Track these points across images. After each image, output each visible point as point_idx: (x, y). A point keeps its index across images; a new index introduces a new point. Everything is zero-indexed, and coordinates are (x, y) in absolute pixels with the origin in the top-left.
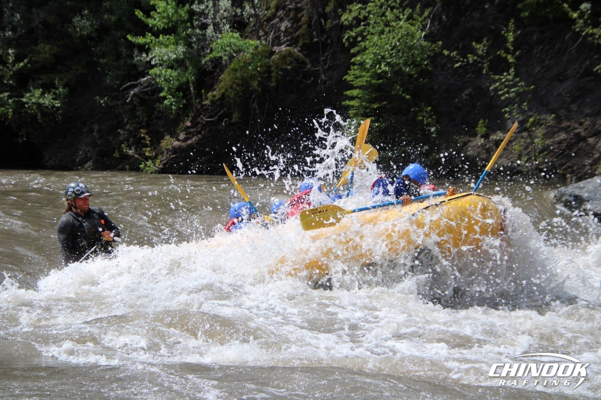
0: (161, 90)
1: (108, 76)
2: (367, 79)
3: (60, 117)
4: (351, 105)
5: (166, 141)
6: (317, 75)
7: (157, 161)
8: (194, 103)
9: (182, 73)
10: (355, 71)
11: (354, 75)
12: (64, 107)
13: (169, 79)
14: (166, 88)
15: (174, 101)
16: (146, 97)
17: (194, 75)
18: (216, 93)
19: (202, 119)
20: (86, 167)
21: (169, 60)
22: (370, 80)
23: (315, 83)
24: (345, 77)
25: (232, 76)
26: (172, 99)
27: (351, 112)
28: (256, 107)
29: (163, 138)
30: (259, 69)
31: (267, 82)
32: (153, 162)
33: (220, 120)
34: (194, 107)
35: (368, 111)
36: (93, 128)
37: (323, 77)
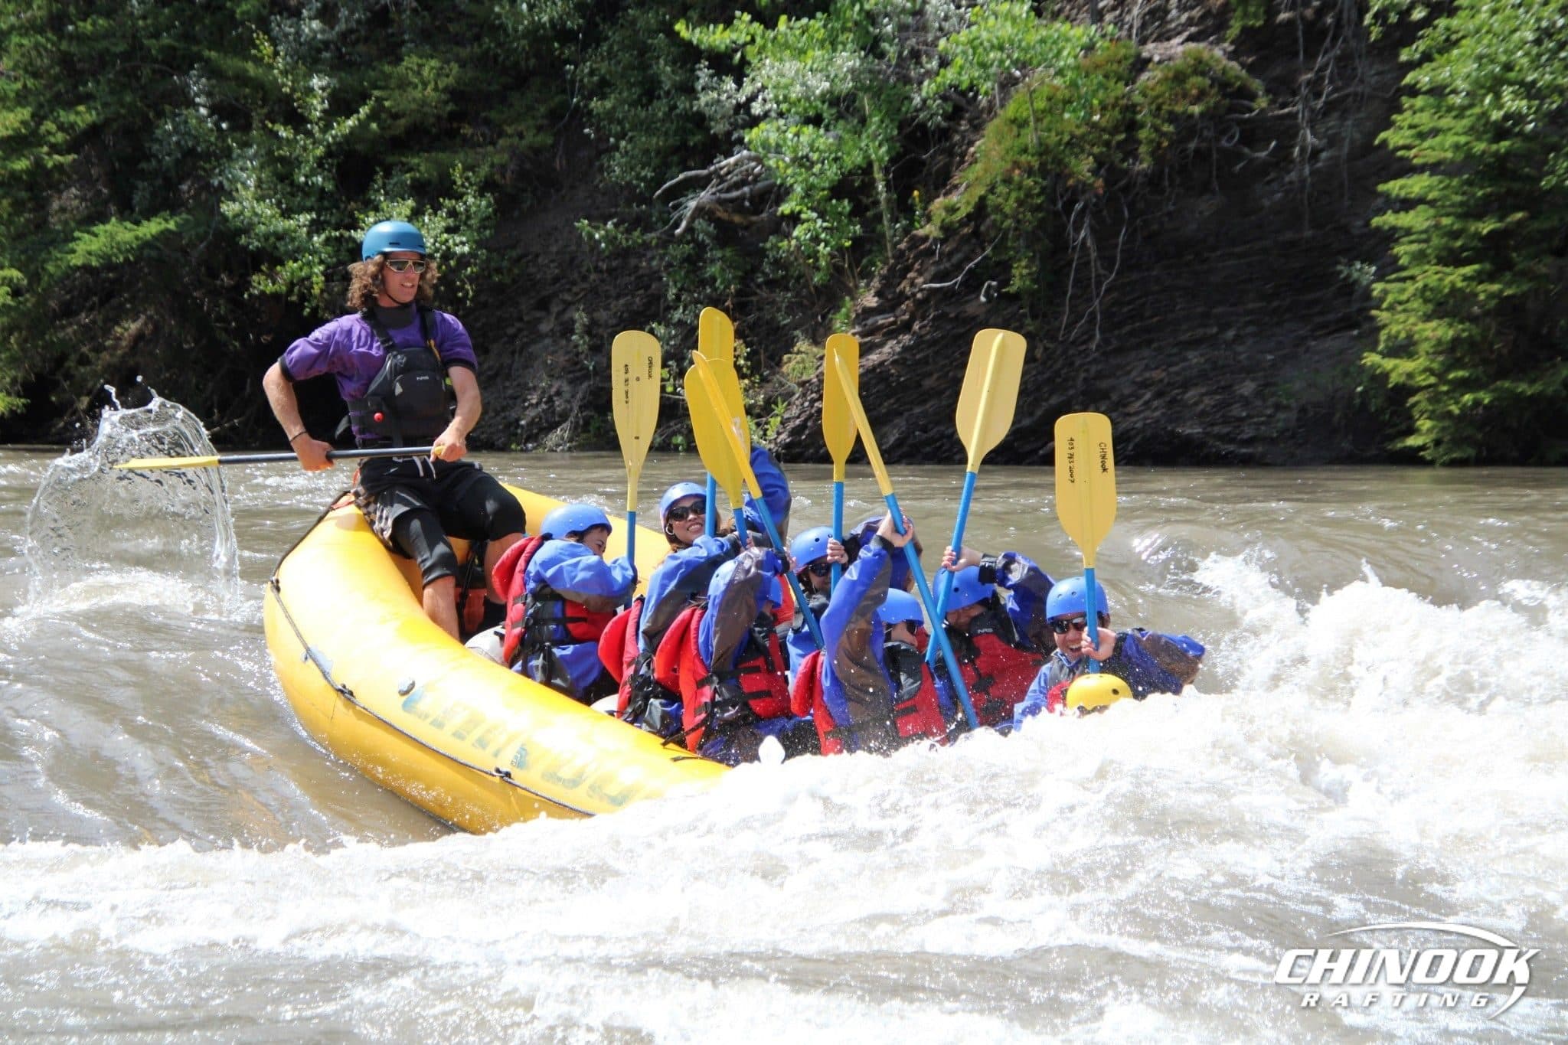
0: (782, 193)
1: (617, 155)
2: (1456, 139)
3: (468, 287)
4: (1401, 228)
5: (799, 357)
6: (1286, 130)
7: (772, 420)
8: (889, 233)
9: (847, 136)
10: (1415, 114)
11: (1411, 127)
12: (482, 253)
13: (807, 157)
14: (798, 189)
15: (825, 229)
16: (737, 219)
17: (889, 140)
18: (959, 200)
19: (912, 284)
20: (549, 444)
21: (808, 99)
22: (1467, 143)
23: (1282, 159)
24: (1383, 135)
25: (1008, 143)
26: (819, 222)
27: (1403, 250)
28: (1089, 243)
29: (788, 346)
30: (1096, 118)
31: (1123, 160)
32: (758, 425)
33: (973, 284)
34: (889, 246)
35: (1459, 243)
36: (573, 322)
37: (1309, 138)
